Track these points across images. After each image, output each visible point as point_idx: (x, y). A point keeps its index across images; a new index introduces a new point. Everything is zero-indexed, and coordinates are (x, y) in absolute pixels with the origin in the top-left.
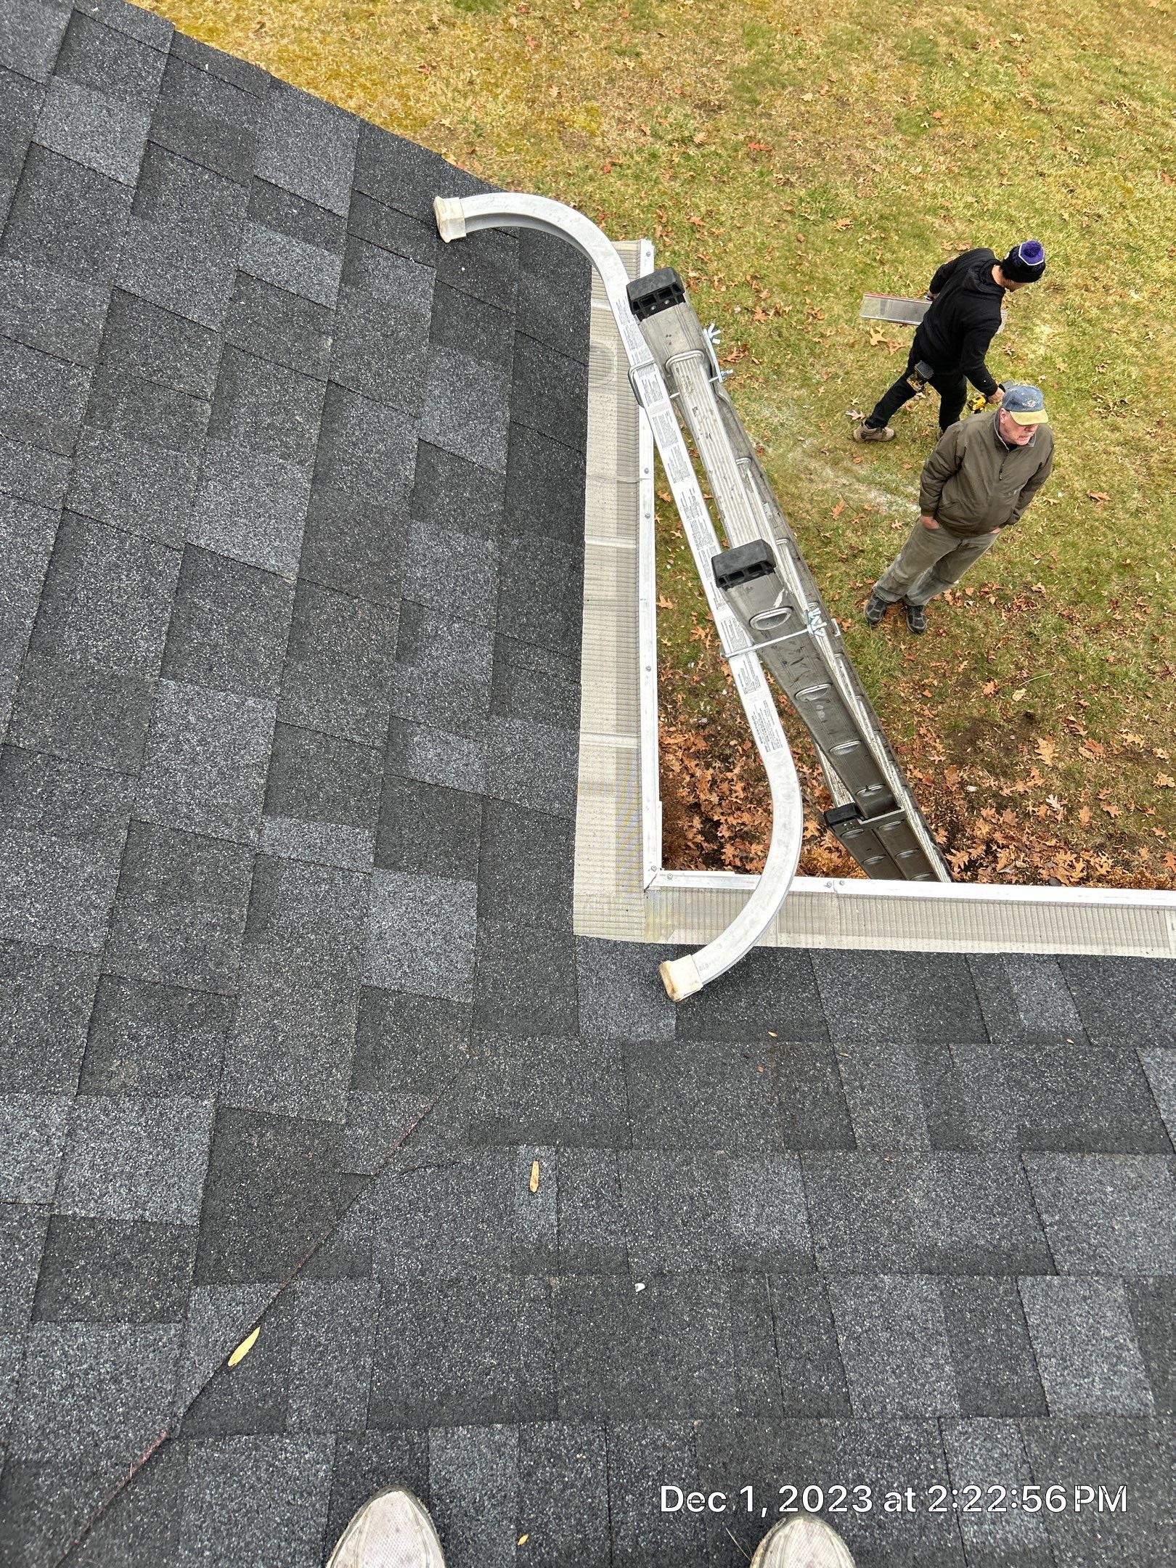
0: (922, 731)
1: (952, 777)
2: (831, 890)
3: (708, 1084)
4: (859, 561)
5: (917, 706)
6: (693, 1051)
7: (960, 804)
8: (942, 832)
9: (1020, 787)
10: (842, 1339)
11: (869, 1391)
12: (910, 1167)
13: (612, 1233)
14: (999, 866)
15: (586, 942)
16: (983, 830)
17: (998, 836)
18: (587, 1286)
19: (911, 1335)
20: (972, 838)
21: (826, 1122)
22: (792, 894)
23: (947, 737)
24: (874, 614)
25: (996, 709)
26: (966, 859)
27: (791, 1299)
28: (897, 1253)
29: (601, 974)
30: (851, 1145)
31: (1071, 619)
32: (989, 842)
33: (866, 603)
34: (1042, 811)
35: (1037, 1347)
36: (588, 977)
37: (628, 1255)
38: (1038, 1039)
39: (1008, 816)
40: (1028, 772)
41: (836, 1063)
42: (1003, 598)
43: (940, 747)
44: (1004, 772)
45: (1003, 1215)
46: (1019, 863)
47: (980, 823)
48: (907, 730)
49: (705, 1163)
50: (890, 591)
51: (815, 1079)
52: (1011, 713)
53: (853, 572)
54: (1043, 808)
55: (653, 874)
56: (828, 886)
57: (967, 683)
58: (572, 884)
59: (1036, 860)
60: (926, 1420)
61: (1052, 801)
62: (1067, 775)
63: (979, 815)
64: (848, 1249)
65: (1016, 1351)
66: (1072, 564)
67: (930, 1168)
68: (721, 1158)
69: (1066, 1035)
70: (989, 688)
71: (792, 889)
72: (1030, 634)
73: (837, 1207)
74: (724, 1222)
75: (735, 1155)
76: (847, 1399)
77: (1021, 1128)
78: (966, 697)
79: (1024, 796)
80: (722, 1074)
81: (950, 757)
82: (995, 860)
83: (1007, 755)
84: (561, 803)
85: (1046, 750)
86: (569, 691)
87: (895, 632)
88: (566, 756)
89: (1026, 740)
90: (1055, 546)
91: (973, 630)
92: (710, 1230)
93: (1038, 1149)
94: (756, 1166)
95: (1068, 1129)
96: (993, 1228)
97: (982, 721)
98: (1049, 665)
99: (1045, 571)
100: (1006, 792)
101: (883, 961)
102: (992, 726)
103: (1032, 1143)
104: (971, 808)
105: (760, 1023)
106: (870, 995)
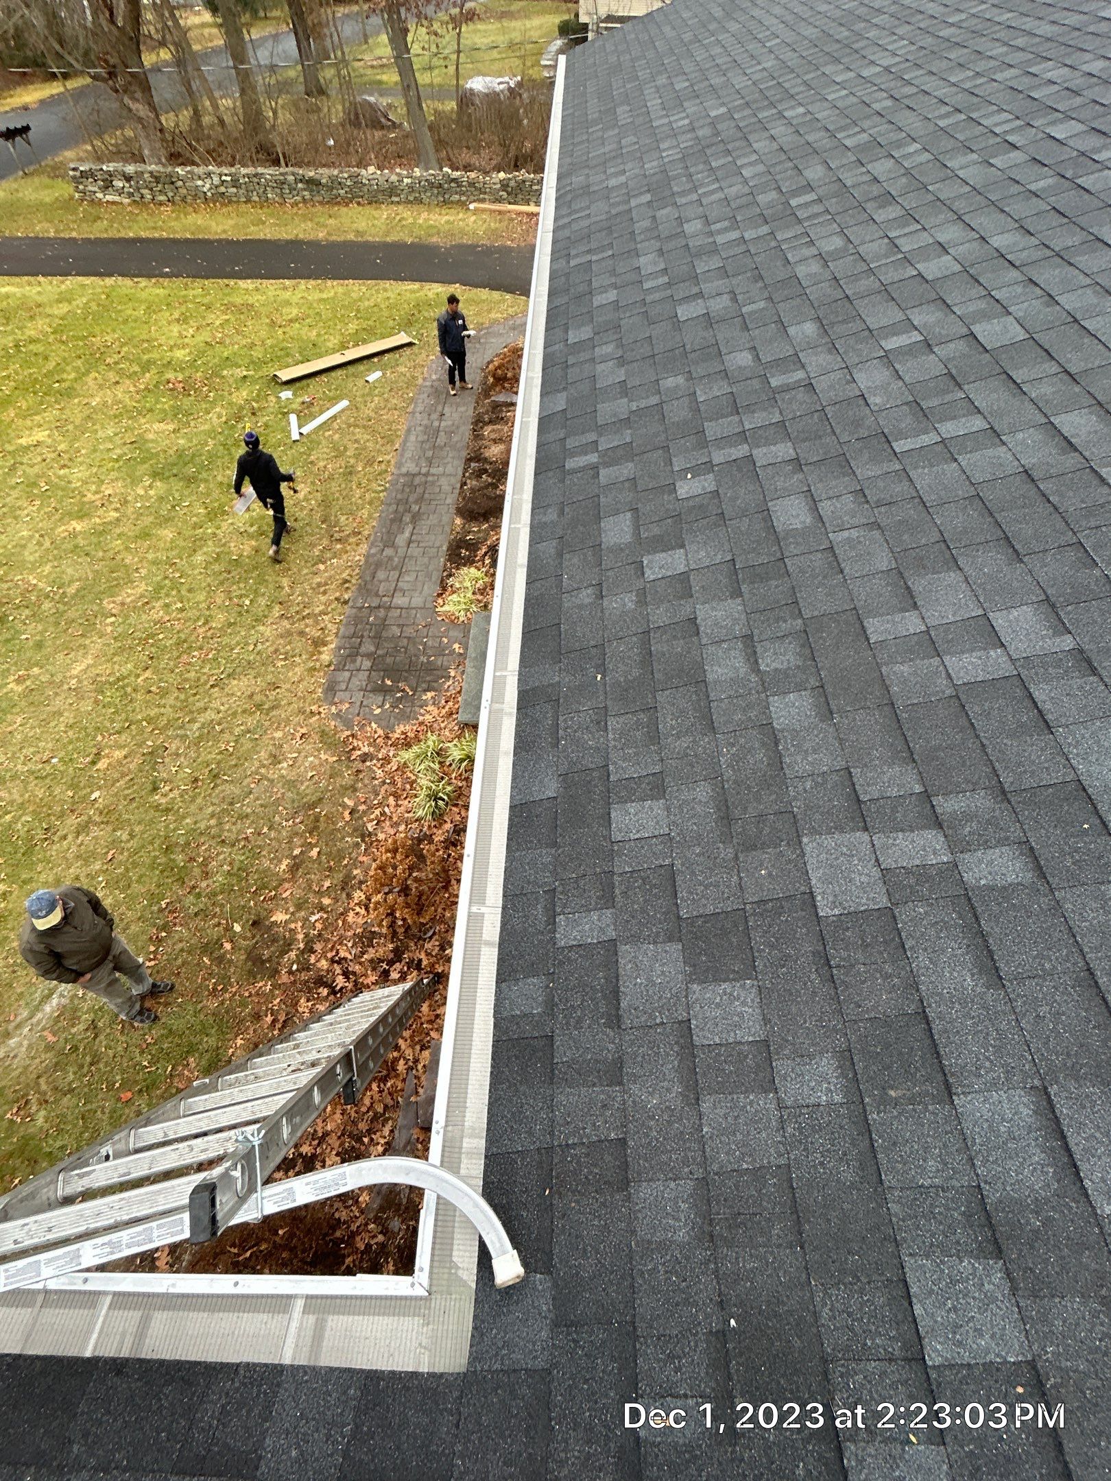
0: (247, 994)
1: (284, 978)
2: (442, 1131)
3: (585, 1250)
4: (100, 1024)
5: (227, 996)
6: (561, 1262)
7: (304, 976)
8: (321, 990)
9: (300, 937)
10: (745, 1166)
11: (772, 1151)
12: (634, 1102)
13: (696, 1346)
14: (350, 957)
15: (474, 1358)
16: (324, 964)
17: (329, 955)
18: (738, 1370)
19: (736, 1118)
20: (328, 971)
21: (607, 1158)
22: (442, 1165)
23: (255, 978)
24: (148, 1017)
25: (244, 943)
26: (341, 977)
27: (725, 1200)
28: (688, 1119)
29: (500, 1344)
30: (623, 1142)
31: (194, 887)
32: (333, 961)
33: (136, 1024)
34: (319, 926)
35: (731, 1040)
36: (502, 1359)
37: (711, 1331)
38: (550, 1005)
39: (318, 947)
40: (291, 930)
41: (567, 1145)
42: (164, 927)
43: (261, 984)
44: (288, 945)
45: (659, 1047)
46: (350, 944)
47: (319, 965)
48: (243, 1005)
49: (641, 1258)
50: (132, 1007)
51: (578, 1162)
52: (249, 935)
53: (108, 1031)
54: (317, 925)
55: (417, 1285)
56: (438, 1133)
57: (220, 960)
58: (422, 1374)
59: (350, 934)
60: (782, 1116)
61: (313, 919)
62: (299, 907)
63: (314, 965)
64: (690, 1154)
65: (734, 1053)
66: (155, 879)
67: (635, 1088)
68: (637, 1245)
69: (547, 986)
70: (228, 946)
71: (438, 1163)
72: (196, 914)
73: (664, 1158)
74: (681, 1246)
75: (633, 1232)
76: (779, 1167)
77: (606, 1025)
78: (230, 961)
79: (306, 935)
80: (577, 1237)
81: (269, 978)
82: (345, 959)
83: (277, 941)
84: (349, 1387)
85: (280, 917)
86: (245, 1377)
87: (167, 1004)
88: (307, 1381)
89: (270, 928)
90: (136, 888)
91: (182, 950)
92: (687, 1258)
93: (619, 1017)
94: (639, 1215)
95: (605, 997)
96: (668, 1055)
97: (249, 954)
98: (222, 906)
99: (153, 898)
100: (302, 946)
101: (496, 1100)
102: (254, 947)
103: (615, 1020)
104: (308, 969)
105: (539, 1201)
106: (521, 1112)
